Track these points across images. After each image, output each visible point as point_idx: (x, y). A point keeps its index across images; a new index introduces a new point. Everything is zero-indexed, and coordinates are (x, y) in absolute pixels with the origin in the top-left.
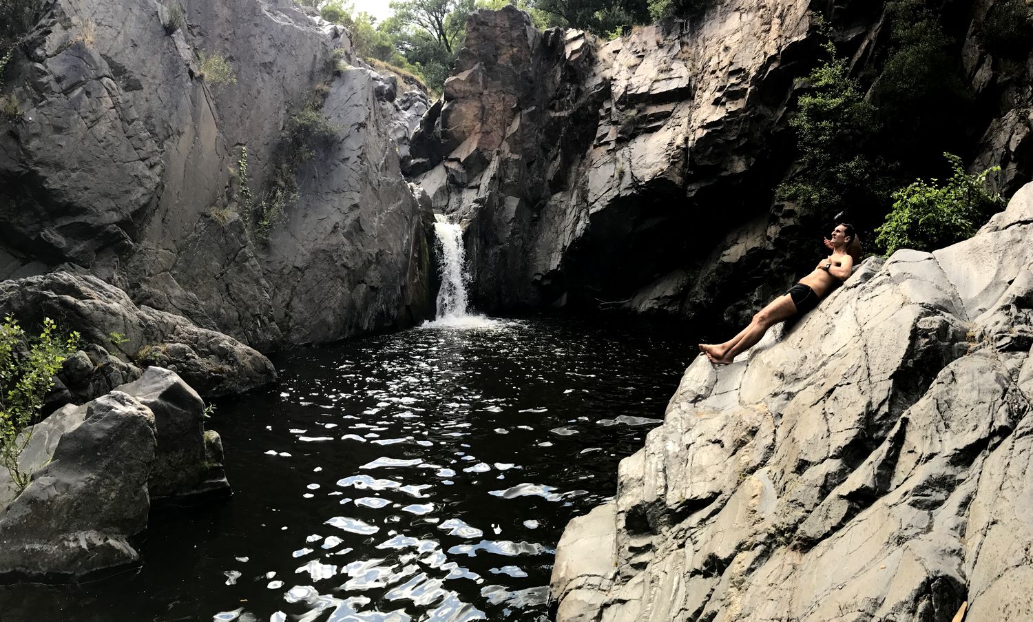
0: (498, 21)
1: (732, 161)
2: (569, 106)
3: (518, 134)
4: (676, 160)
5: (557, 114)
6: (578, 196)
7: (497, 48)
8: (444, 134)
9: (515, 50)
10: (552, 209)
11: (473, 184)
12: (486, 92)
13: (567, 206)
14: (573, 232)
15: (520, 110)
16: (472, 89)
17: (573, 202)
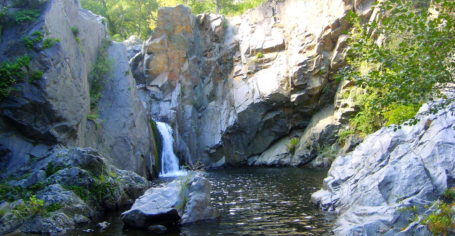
0: (175, 13)
1: (312, 81)
2: (216, 55)
3: (188, 71)
4: (283, 83)
5: (209, 59)
6: (227, 104)
7: (174, 27)
8: (147, 72)
9: (184, 27)
10: (211, 111)
11: (166, 99)
12: (169, 49)
13: (221, 110)
14: (227, 123)
15: (188, 58)
16: (162, 48)
17: (225, 106)
